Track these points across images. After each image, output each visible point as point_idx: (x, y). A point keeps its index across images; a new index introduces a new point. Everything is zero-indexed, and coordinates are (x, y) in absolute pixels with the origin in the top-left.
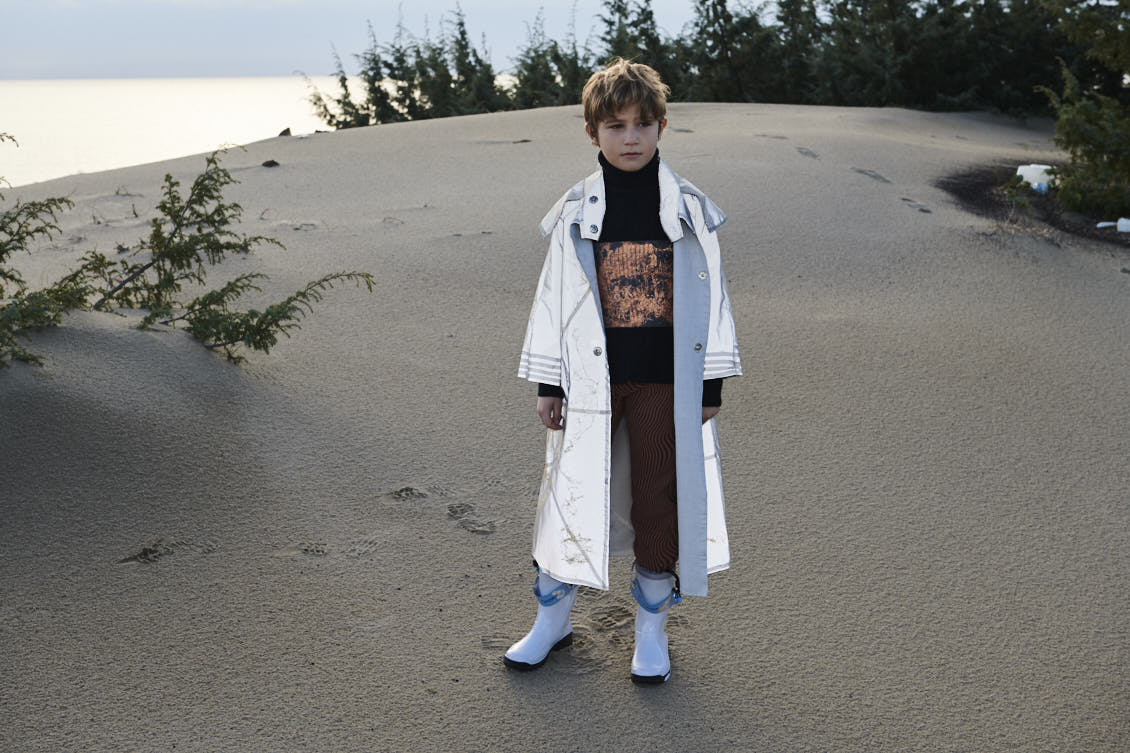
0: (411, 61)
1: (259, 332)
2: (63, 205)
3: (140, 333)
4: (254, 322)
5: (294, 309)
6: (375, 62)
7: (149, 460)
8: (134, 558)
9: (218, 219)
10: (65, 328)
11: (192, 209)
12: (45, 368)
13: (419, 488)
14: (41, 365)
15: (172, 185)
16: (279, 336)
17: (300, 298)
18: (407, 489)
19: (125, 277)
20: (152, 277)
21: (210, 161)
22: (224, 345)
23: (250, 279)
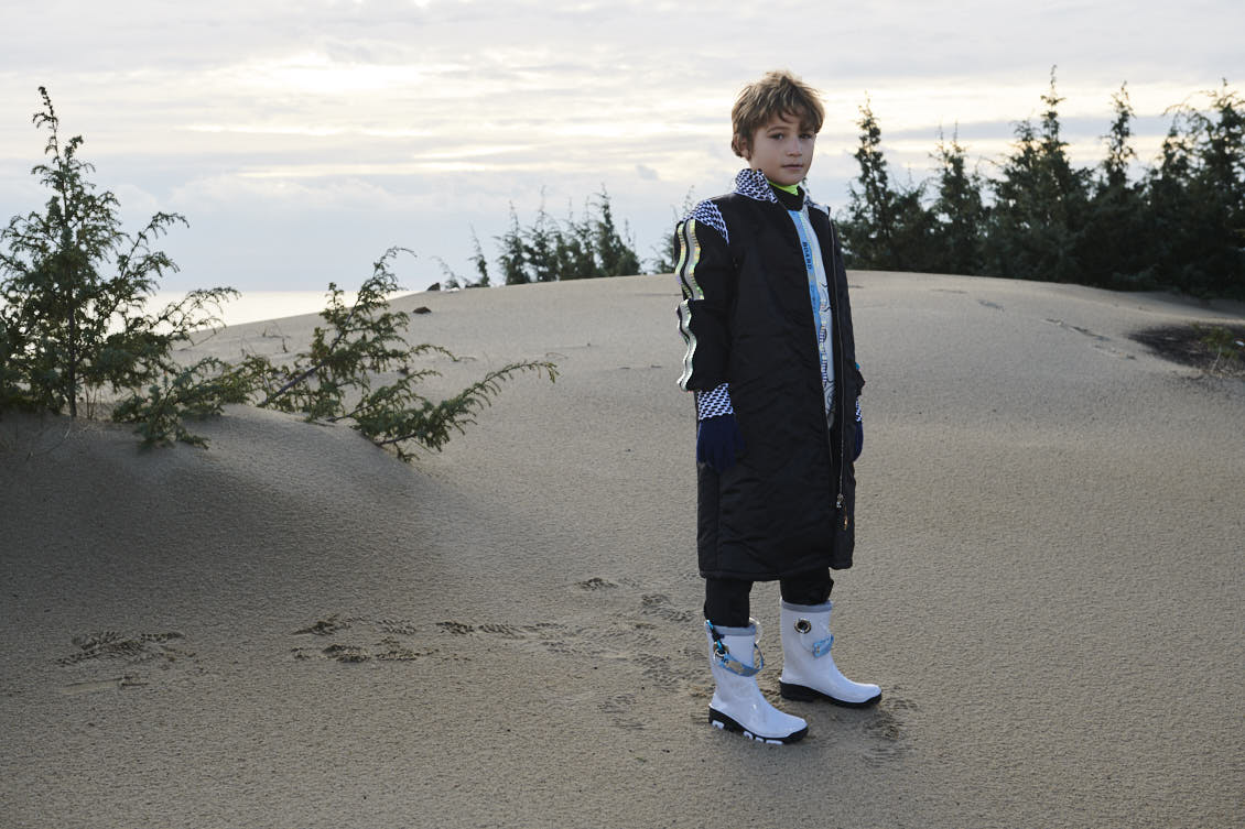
0: (553, 246)
1: (433, 425)
2: (231, 293)
3: (306, 425)
4: (428, 416)
5: (471, 401)
6: (517, 246)
7: (322, 541)
8: (310, 631)
9: (384, 327)
10: (229, 417)
11: (357, 316)
12: (210, 450)
13: (605, 578)
14: (207, 448)
15: (336, 293)
16: (453, 433)
17: (478, 390)
18: (596, 580)
19: (286, 383)
20: (314, 384)
21: (378, 266)
22: (394, 442)
23: (423, 376)
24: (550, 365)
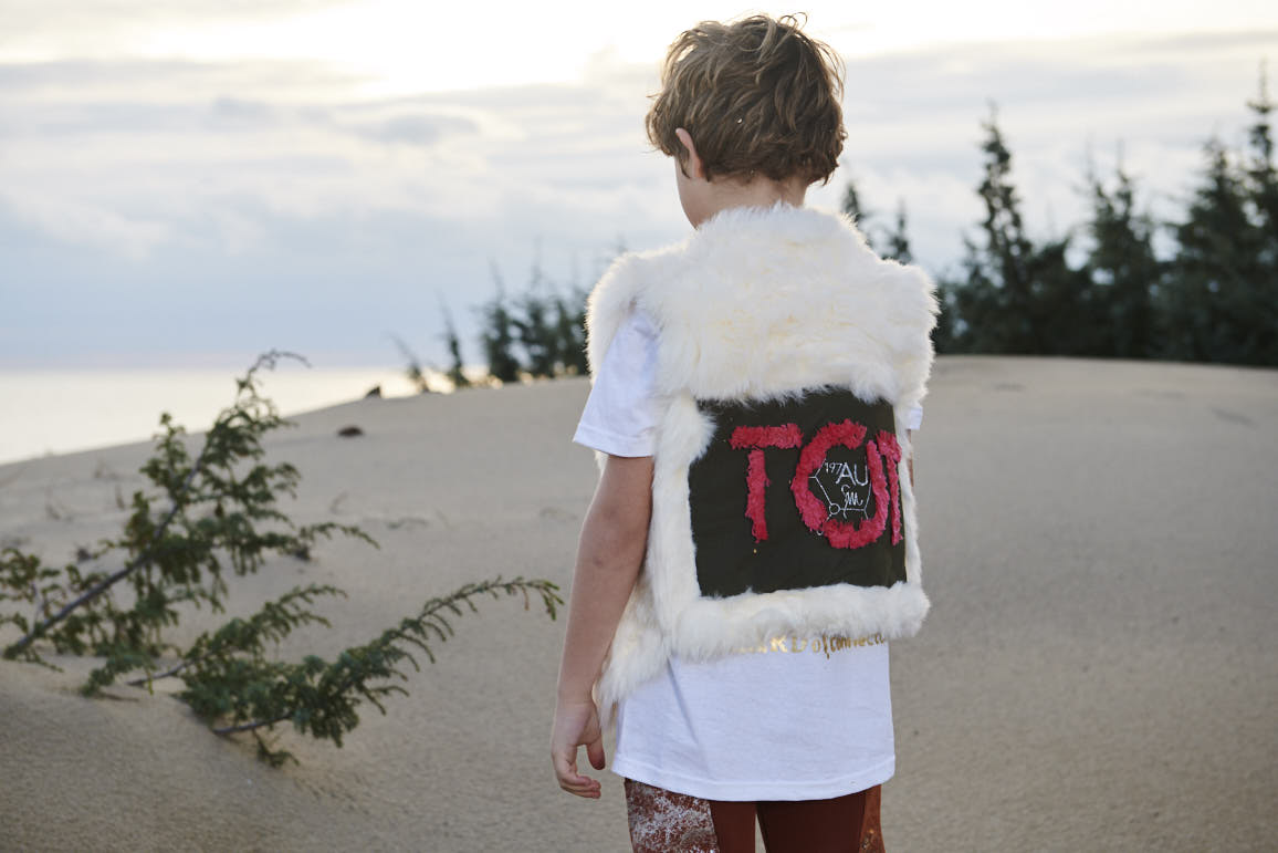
1: (326, 698)
3: (83, 700)
4: (316, 681)
5: (398, 654)
6: (501, 319)
9: (255, 490)
11: (206, 472)
15: (173, 431)
16: (364, 710)
17: (409, 632)
19: (72, 598)
20: (124, 597)
21: (243, 385)
22: (252, 728)
23: (311, 596)
24: (548, 586)
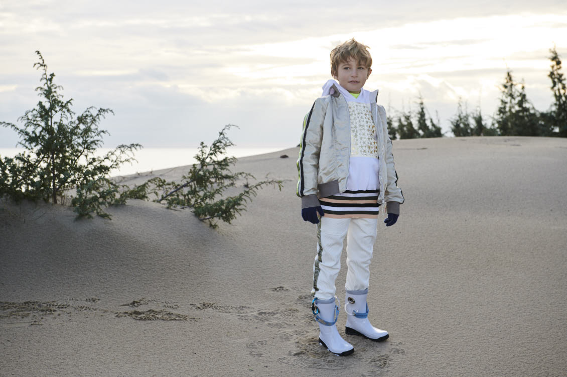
1: (226, 211)
2: (138, 147)
3: (167, 210)
4: (223, 207)
5: (243, 200)
7: (151, 264)
8: (128, 305)
9: (224, 163)
10: (129, 205)
11: (210, 158)
12: (112, 221)
13: (286, 286)
14: (111, 219)
15: (204, 147)
16: (237, 215)
17: (246, 194)
18: (280, 287)
19: (173, 190)
20: (186, 190)
21: (221, 134)
22: (209, 219)
23: (227, 187)
24: (280, 182)
